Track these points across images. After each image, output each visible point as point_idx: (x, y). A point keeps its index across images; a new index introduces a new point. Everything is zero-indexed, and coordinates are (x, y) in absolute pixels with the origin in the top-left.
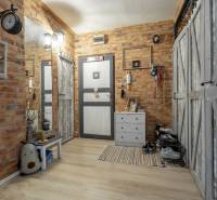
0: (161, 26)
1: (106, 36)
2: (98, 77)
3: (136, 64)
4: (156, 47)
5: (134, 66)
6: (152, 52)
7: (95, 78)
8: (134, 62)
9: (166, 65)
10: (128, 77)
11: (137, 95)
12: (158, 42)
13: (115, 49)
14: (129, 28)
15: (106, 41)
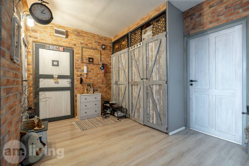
0: (105, 40)
1: (67, 32)
2: (58, 65)
3: (91, 60)
4: (103, 52)
5: (89, 61)
6: (101, 54)
7: (53, 65)
8: (89, 58)
9: (108, 65)
10: (85, 68)
11: (91, 81)
12: (104, 49)
13: (75, 45)
14: (86, 33)
15: (67, 36)
